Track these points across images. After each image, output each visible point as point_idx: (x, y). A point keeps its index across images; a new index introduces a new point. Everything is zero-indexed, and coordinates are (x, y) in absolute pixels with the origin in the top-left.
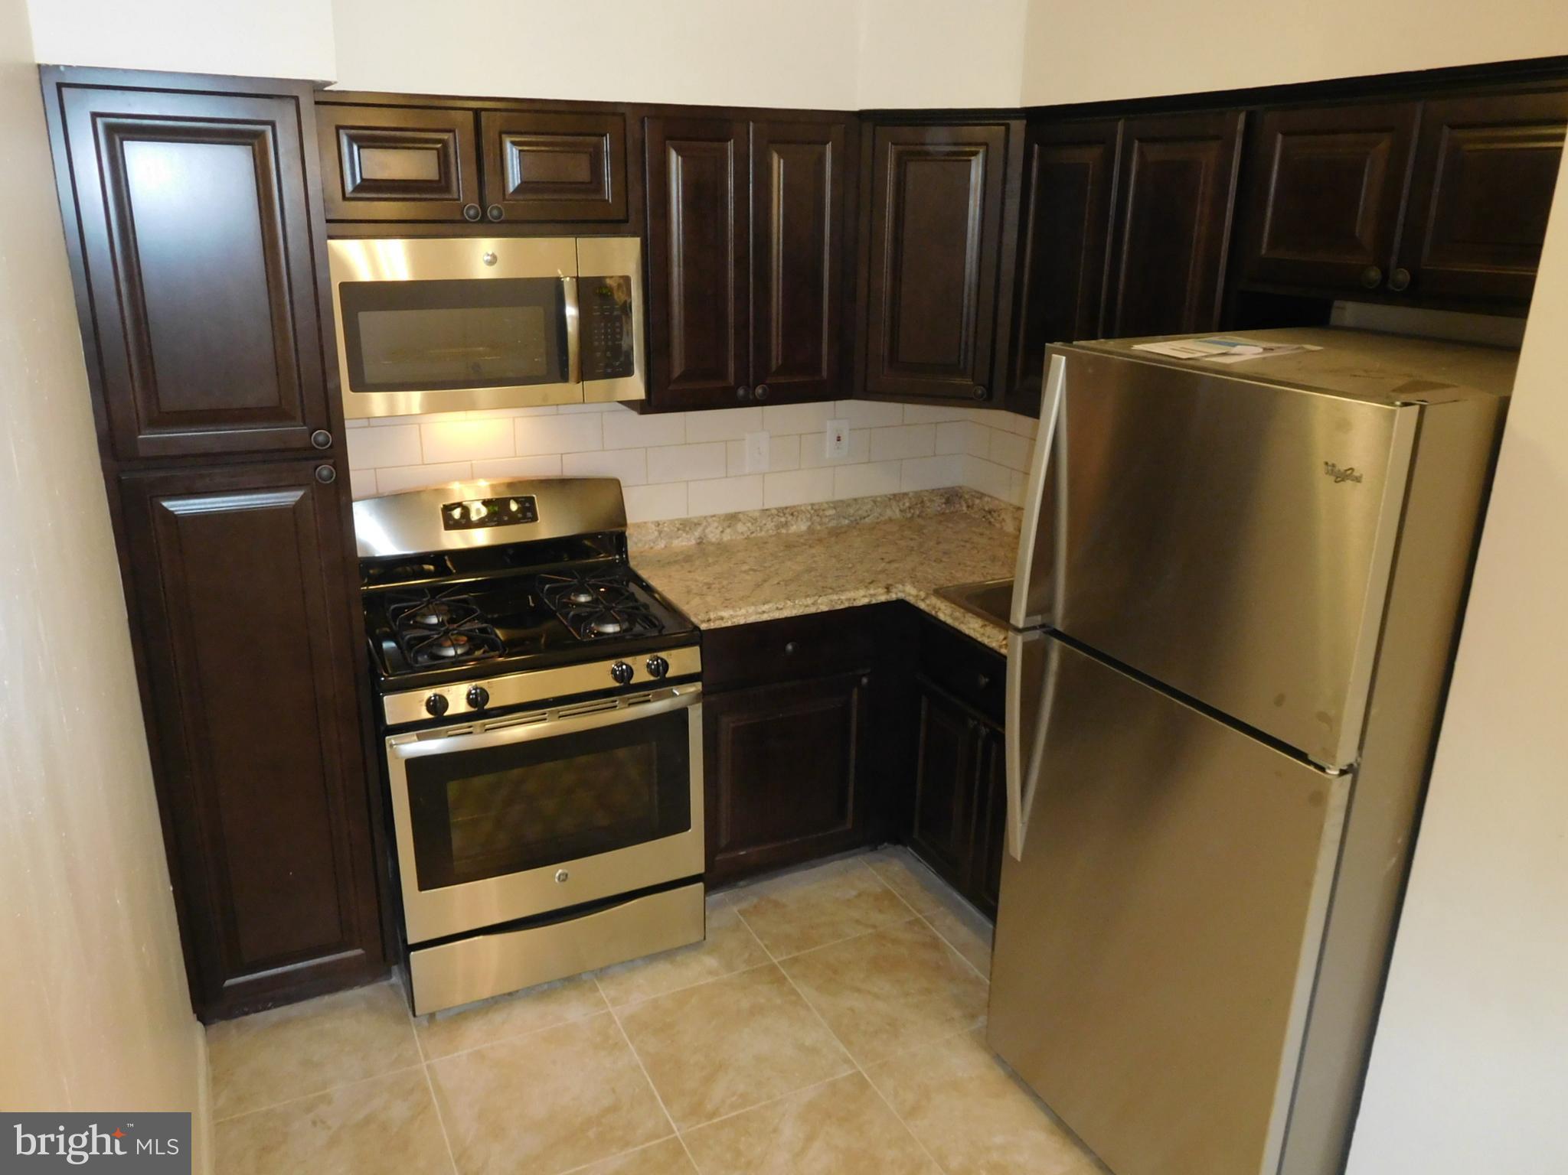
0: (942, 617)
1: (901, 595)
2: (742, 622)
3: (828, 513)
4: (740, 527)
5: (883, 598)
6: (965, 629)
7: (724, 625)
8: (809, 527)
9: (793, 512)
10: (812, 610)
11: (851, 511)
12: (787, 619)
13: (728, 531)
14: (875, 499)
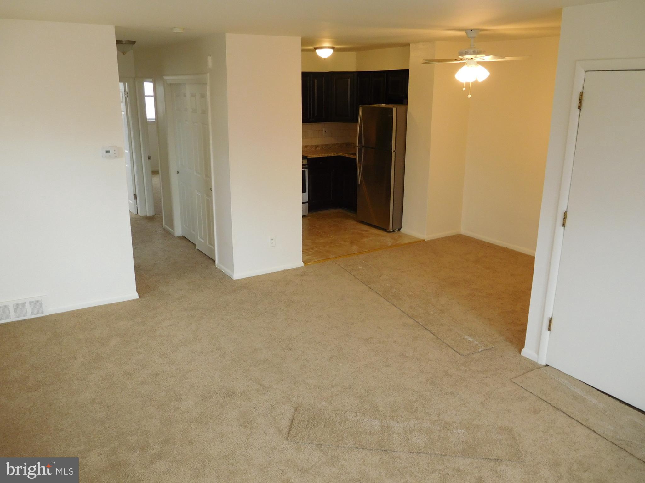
0: (346, 156)
1: (339, 155)
2: (313, 157)
3: (324, 146)
4: (308, 148)
5: (336, 155)
6: (350, 157)
7: (310, 157)
8: (321, 149)
9: (318, 146)
10: (324, 156)
11: (328, 146)
12: (320, 157)
13: (306, 149)
14: (333, 145)
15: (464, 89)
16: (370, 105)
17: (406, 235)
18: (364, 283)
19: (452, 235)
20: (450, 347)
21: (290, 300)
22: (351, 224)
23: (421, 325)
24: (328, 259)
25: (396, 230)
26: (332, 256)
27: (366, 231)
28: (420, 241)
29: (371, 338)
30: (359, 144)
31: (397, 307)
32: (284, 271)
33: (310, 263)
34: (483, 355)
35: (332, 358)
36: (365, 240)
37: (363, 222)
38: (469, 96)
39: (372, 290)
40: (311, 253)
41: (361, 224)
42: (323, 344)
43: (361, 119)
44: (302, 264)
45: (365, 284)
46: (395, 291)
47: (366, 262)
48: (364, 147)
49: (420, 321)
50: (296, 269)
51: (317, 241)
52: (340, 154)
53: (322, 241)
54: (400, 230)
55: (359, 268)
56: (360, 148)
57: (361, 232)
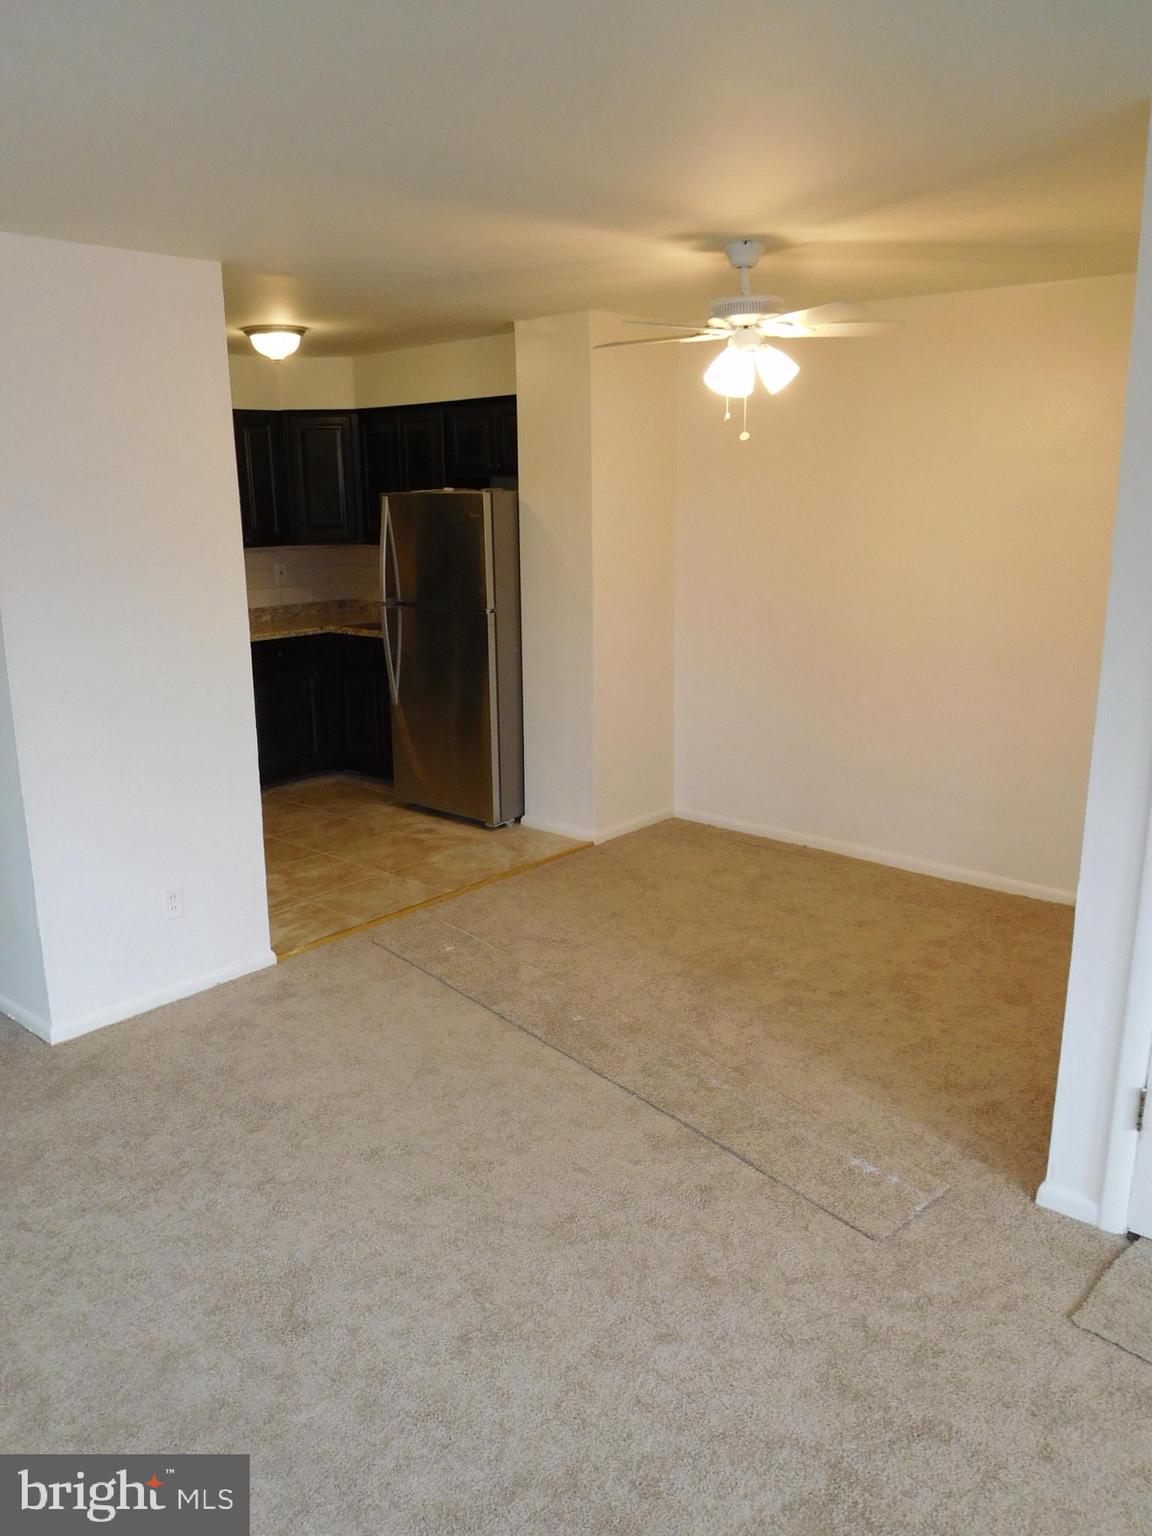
0: (349, 633)
1: (329, 631)
5: (320, 632)
6: (361, 634)
8: (271, 618)
9: (263, 610)
10: (288, 636)
14: (303, 605)
15: (728, 416)
16: (413, 492)
17: (540, 835)
18: (478, 1003)
19: (655, 821)
20: (826, 1211)
21: (261, 1101)
22: (382, 813)
23: (702, 1134)
24: (347, 930)
25: (510, 823)
26: (355, 921)
27: (430, 831)
28: (583, 848)
29: (571, 1218)
30: (387, 597)
31: (605, 1078)
32: (219, 991)
33: (294, 952)
34: (934, 1225)
35: (464, 1339)
36: (436, 858)
37: (412, 807)
38: (745, 436)
39: (510, 1021)
40: (289, 916)
41: (409, 813)
42: (418, 1278)
43: (388, 531)
44: (270, 958)
45: (482, 1005)
46: (580, 1017)
47: (460, 927)
48: (401, 604)
49: (691, 1119)
50: (255, 978)
51: (299, 876)
52: (331, 629)
53: (314, 873)
54: (520, 821)
55: (448, 949)
56: (390, 606)
57: (415, 836)
